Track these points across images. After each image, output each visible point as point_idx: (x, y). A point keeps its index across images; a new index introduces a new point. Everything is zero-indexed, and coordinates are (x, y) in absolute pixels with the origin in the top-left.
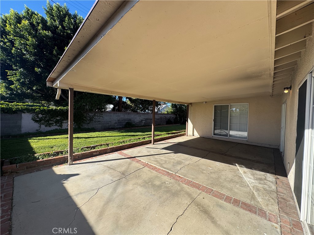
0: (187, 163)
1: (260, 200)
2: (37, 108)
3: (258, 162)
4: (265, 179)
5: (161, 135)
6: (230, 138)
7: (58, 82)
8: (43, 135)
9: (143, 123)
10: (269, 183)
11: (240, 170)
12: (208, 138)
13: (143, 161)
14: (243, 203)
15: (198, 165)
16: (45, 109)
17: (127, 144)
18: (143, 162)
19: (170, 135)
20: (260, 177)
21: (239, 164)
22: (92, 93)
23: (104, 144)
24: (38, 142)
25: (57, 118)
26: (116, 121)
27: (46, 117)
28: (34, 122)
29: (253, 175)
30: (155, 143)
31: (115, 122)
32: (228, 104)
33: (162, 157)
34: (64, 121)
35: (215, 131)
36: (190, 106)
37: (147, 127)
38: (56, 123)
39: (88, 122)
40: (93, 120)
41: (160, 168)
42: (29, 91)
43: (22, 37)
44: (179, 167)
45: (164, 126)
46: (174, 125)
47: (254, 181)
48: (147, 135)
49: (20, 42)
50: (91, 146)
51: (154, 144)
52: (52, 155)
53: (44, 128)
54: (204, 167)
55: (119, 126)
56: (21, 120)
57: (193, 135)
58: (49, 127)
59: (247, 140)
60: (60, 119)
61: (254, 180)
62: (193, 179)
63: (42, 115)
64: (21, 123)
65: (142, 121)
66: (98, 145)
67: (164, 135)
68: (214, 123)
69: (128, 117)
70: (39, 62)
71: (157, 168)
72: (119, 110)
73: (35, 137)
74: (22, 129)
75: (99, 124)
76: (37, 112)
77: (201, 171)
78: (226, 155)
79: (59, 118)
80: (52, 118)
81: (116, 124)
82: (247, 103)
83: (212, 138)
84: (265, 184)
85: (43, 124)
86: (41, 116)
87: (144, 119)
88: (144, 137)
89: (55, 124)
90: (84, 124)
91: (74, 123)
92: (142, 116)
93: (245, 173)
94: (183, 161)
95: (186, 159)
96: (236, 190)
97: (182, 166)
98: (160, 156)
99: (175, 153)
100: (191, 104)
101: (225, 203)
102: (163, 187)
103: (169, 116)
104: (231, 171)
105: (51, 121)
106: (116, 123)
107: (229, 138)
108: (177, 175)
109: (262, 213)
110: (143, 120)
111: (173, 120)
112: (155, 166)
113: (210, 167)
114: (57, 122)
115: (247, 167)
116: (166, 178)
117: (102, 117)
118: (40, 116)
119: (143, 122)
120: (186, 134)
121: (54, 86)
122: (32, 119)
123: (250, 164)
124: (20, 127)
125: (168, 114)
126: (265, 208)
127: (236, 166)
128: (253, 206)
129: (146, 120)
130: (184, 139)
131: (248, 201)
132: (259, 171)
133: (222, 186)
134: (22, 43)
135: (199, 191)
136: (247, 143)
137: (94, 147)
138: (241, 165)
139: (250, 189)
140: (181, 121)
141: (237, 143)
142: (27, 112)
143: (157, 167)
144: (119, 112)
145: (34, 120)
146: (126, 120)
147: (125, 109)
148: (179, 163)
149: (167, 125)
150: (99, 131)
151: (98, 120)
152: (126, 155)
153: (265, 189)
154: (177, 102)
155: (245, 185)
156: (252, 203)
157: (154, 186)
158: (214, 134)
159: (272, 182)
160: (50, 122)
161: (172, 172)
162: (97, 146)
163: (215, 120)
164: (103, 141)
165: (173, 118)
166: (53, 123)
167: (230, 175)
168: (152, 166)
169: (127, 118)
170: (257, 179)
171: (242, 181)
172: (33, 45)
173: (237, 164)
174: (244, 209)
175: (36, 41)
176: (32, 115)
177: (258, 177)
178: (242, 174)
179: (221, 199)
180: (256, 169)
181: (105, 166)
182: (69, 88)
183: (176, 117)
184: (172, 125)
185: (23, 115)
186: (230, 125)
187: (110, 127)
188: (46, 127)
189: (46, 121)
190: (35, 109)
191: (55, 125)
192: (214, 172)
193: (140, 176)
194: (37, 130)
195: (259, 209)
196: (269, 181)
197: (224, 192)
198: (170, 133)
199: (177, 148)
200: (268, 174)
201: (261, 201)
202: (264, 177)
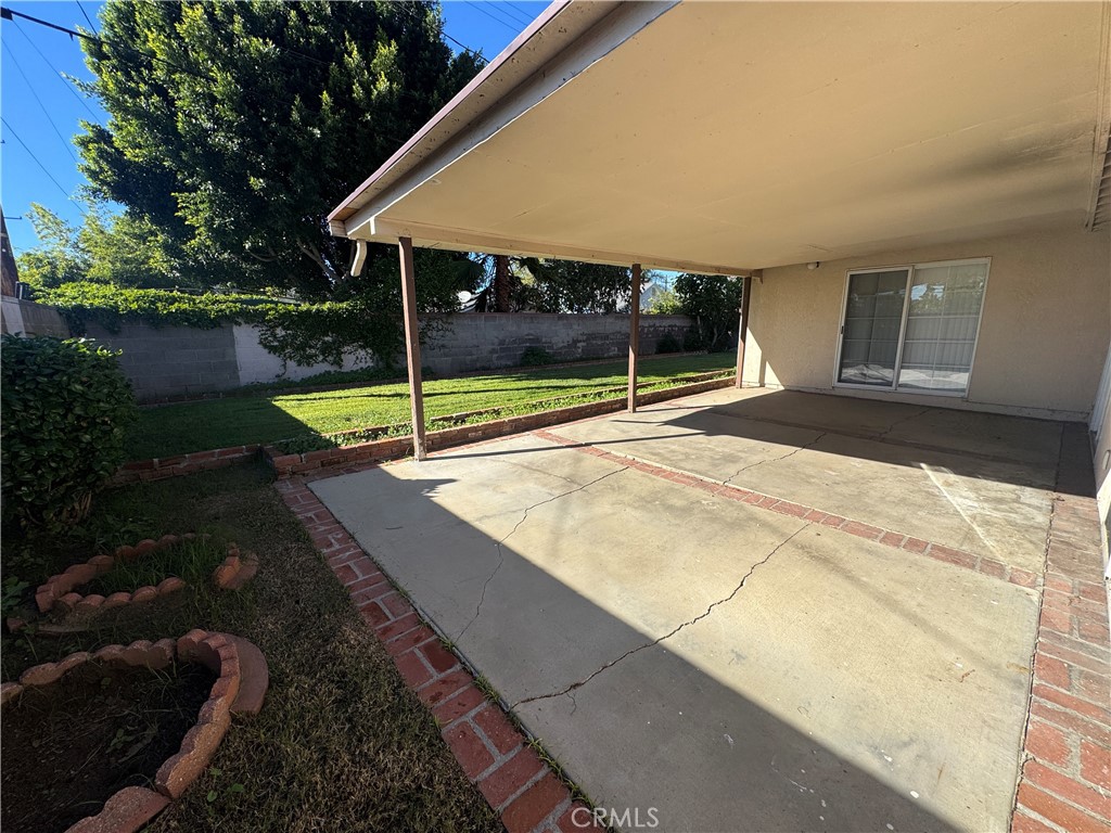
0: (756, 459)
1: (989, 543)
2: (269, 309)
3: (996, 459)
4: (1017, 500)
5: (650, 385)
6: (900, 389)
7: (372, 220)
8: (298, 389)
9: (580, 350)
10: (1028, 509)
11: (933, 478)
12: (818, 391)
13: (619, 454)
14: (934, 547)
15: (789, 466)
16: (290, 312)
17: (553, 410)
18: (617, 457)
19: (681, 385)
20: (999, 495)
21: (930, 464)
22: (451, 249)
23: (486, 412)
24: (300, 406)
25: (326, 339)
26: (493, 344)
27: (295, 337)
28: (267, 351)
29: (977, 490)
30: (638, 409)
31: (491, 347)
32: (905, 268)
33: (674, 445)
34: (346, 349)
35: (844, 371)
36: (756, 280)
37: (595, 363)
38: (323, 355)
40: (424, 343)
41: (674, 470)
42: (226, 255)
43: (194, 70)
44: (732, 469)
45: (650, 358)
46: (685, 354)
47: (976, 505)
48: (605, 385)
49: (194, 91)
50: (454, 415)
51: (634, 411)
52: (364, 437)
53: (296, 371)
54: (810, 470)
55: (503, 362)
56: (233, 346)
57: (762, 385)
58: (308, 364)
59: (966, 394)
60: (334, 342)
61: (978, 500)
62: (780, 495)
63: (284, 329)
64: (235, 356)
65: (576, 342)
66: (472, 414)
67: (661, 384)
68: (844, 338)
69: (531, 332)
70: (253, 155)
71: (664, 471)
72: (499, 308)
73: (283, 395)
74: (240, 373)
75: (446, 355)
76: (270, 320)
77: (802, 479)
78: (883, 440)
79: (330, 339)
80: (311, 338)
81: (495, 355)
82: (984, 259)
83: (833, 393)
84: (1013, 511)
85: (291, 358)
86: (283, 333)
87: (583, 334)
88: (599, 389)
89: (321, 358)
91: (374, 354)
92: (575, 327)
93: (948, 484)
94: (743, 455)
95: (751, 451)
96: (915, 522)
97: (741, 466)
98: (665, 443)
99: (708, 434)
100: (759, 272)
101: (882, 546)
102: (696, 511)
103: (666, 323)
104: (900, 481)
105: (311, 347)
106: (493, 351)
107: (895, 392)
108: (730, 485)
109: (992, 567)
110: (580, 338)
111: (680, 339)
112: (659, 465)
113: (830, 469)
114: (326, 350)
115: (958, 471)
116: (698, 492)
117: (450, 333)
118: (280, 332)
119: (579, 345)
120: (738, 381)
121: (349, 233)
122: (261, 343)
123: (967, 464)
124: (233, 367)
125: (662, 315)
126: (1002, 559)
127: (921, 468)
128: (965, 555)
129: (588, 339)
130: (732, 397)
131: (953, 545)
132: (998, 481)
133: (870, 512)
134: (198, 94)
135: (803, 522)
136: (965, 407)
137: (462, 419)
138: (937, 468)
139: (963, 520)
140: (712, 341)
141: (923, 406)
142: (246, 323)
143: (664, 467)
144: (504, 315)
145: (265, 346)
146: (526, 341)
147: (518, 304)
148: (730, 459)
149: (661, 356)
150: (450, 377)
151: (441, 343)
152: (558, 439)
153: (1009, 523)
154: (711, 267)
155: (947, 513)
156: (964, 548)
157: (670, 508)
158: (839, 381)
159: (1039, 508)
160: (308, 351)
161: (713, 481)
162: (467, 416)
163: (846, 331)
164: (476, 402)
165: (682, 328)
166: (316, 356)
167: (898, 490)
168: (649, 466)
169: (528, 335)
170: (987, 500)
171: (935, 503)
172: (231, 100)
173: (923, 465)
174: (937, 558)
175: (237, 81)
176: (257, 329)
177: (993, 494)
178: (942, 488)
179: (869, 537)
180: (987, 477)
181: (515, 464)
182: (401, 239)
183: (692, 326)
184: (678, 355)
185: (236, 329)
186: (905, 344)
187: (478, 365)
188: (299, 365)
189: (298, 349)
190: (266, 313)
191: (322, 361)
192: (845, 483)
193: (623, 486)
194: (278, 376)
195: (983, 559)
196: (1029, 506)
197: (878, 524)
198: (677, 380)
199: (712, 422)
200: (1028, 490)
201: (992, 545)
202: (1014, 496)
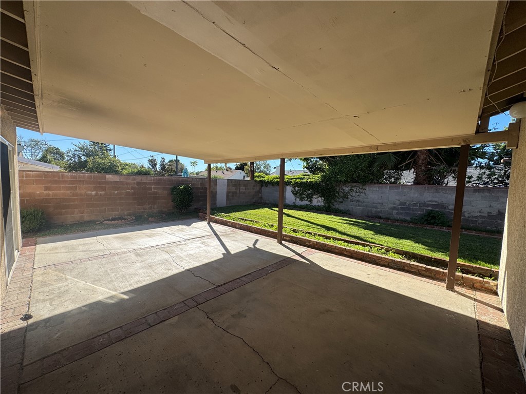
11: (106, 290)
26: (395, 204)
27: (300, 190)
28: (292, 194)
31: (392, 205)
34: (315, 196)
38: (307, 198)
39: (341, 200)
40: (348, 198)
53: (298, 202)
55: (402, 217)
58: (302, 201)
64: (286, 195)
69: (434, 199)
75: (359, 205)
79: (309, 192)
80: (305, 191)
81: (395, 211)
85: (298, 197)
90: (335, 203)
91: (324, 200)
105: (304, 194)
106: (394, 208)
114: (308, 196)
115: (98, 303)
117: (364, 195)
118: (297, 188)
122: (291, 191)
127: (123, 294)
132: (69, 312)
146: (428, 205)
151: (357, 199)
169: (430, 201)
173: (125, 297)
176: (292, 187)
180: (80, 311)
185: (287, 187)
189: (300, 195)
191: (306, 200)
194: (294, 203)
